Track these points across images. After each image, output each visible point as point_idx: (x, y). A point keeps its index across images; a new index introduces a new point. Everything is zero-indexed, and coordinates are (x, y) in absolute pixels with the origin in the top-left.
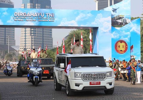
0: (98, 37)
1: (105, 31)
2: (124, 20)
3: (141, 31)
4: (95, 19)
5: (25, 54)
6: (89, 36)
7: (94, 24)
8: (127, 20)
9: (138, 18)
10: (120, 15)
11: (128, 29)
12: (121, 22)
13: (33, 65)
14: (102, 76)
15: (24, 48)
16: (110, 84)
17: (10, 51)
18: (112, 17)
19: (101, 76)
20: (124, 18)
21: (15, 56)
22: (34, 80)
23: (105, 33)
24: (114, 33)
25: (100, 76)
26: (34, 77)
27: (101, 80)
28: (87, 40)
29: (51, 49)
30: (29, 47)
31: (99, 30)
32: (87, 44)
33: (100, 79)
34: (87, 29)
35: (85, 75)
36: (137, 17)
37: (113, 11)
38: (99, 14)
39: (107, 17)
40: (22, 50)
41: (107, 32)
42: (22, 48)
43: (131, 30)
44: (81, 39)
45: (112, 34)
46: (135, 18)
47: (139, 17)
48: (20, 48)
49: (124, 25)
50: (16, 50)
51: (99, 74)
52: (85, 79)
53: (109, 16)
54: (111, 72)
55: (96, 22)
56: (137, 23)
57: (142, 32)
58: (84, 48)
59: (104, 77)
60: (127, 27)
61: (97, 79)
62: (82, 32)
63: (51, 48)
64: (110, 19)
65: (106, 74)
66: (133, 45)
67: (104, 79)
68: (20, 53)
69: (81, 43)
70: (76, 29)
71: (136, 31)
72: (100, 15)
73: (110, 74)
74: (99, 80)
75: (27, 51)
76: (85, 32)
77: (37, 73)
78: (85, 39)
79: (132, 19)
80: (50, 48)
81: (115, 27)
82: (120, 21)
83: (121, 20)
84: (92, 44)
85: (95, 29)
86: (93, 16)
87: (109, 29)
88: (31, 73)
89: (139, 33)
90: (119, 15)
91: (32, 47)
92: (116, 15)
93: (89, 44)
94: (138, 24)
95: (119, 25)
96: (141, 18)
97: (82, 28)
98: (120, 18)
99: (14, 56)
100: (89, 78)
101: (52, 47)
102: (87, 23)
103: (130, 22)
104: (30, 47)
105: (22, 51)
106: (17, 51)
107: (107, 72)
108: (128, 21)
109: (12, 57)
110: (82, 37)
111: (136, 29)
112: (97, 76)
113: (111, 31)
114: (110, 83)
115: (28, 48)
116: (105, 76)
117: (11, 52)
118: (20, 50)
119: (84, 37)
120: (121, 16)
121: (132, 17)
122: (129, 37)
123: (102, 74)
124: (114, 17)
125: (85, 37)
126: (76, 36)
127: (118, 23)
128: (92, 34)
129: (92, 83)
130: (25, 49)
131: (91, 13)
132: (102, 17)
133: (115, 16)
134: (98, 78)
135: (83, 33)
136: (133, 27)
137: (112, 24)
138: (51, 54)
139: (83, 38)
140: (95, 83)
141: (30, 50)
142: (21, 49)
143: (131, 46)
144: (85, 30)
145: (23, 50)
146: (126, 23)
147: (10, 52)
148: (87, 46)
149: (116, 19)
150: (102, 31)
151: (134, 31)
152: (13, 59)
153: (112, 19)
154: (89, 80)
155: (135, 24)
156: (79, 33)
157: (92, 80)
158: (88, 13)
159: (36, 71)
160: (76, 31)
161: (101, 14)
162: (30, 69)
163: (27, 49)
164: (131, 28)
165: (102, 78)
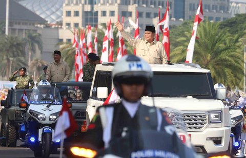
5: (89, 40)
13: (36, 97)
14: (195, 120)
15: (86, 14)
16: (217, 141)
17: (17, 27)
19: (193, 121)
21: (41, 48)
22: (40, 139)
25: (190, 120)
26: (40, 131)
27: (193, 130)
29: (218, 19)
30: (108, 8)
33: (190, 128)
40: (73, 20)
42: (77, 14)
48: (65, 8)
50: (43, 21)
51: (188, 116)
54: (221, 111)
59: (202, 124)
63: (222, 15)
65: (207, 117)
67: (200, 128)
68: (66, 34)
73: (218, 117)
74: (188, 130)
75: (100, 27)
77: (50, 119)
80: (214, 14)
88: (31, 118)
91: (124, 8)
99: (33, 50)
101: (225, 8)
104: (115, 8)
105: (76, 25)
106: (48, 26)
107: (209, 112)
109: (23, 54)
114: (217, 138)
115: (104, 13)
116: (202, 120)
117: (21, 30)
118: (66, 20)
123: (195, 116)
130: (91, 18)
138: (222, 46)
141: (115, 19)
142: (69, 14)
145: (79, 20)
147: (12, 30)
152: (30, 63)
159: (47, 114)
162: (30, 108)
163: (101, 20)
165: (195, 125)
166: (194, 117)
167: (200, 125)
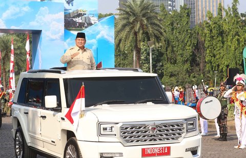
0: (42, 47)
1: (54, 37)
2: (85, 18)
3: (115, 39)
4: (36, 15)
6: (25, 45)
7: (34, 26)
8: (92, 18)
9: (110, 15)
10: (80, 9)
11: (93, 34)
12: (81, 21)
14: (173, 130)
16: (194, 152)
18: (65, 13)
19: (171, 131)
20: (85, 14)
23: (52, 40)
24: (68, 40)
25: (167, 130)
27: (171, 141)
28: (21, 53)
31: (43, 35)
32: (22, 60)
33: (168, 139)
34: (21, 34)
35: (126, 128)
36: (108, 14)
37: (67, 2)
38: (43, 7)
39: (57, 13)
41: (56, 39)
43: (99, 37)
44: (11, 52)
45: (65, 43)
46: (106, 16)
47: (112, 14)
49: (86, 27)
51: (165, 126)
52: (127, 141)
53: (60, 12)
55: (37, 22)
56: (108, 23)
57: (117, 40)
58: (16, 67)
59: (179, 134)
60: (91, 31)
61: (160, 140)
62: (12, 38)
64: (61, 16)
65: (185, 126)
66: (101, 62)
67: (177, 138)
69: (11, 57)
70: (3, 34)
71: (106, 37)
72: (44, 9)
73: (192, 124)
74: (166, 141)
76: (18, 38)
78: (18, 52)
79: (100, 17)
81: (70, 30)
82: (79, 20)
83: (80, 18)
84: (31, 60)
85: (36, 34)
86: (33, 10)
87: (61, 34)
89: (112, 41)
90: (77, 10)
92: (72, 9)
93: (25, 60)
94: (110, 26)
95: (78, 27)
96: (116, 15)
97: (12, 33)
98: (79, 15)
100: (139, 137)
102: (22, 22)
103: (97, 22)
107: (186, 120)
108: (94, 20)
110: (12, 48)
111: (107, 35)
112: (160, 131)
113: (64, 38)
114: (194, 148)
116: (180, 130)
119: (16, 48)
120: (82, 12)
121: (100, 14)
122: (94, 47)
123: (173, 126)
124: (70, 13)
125: (19, 48)
126: (3, 45)
127: (75, 23)
128: (30, 42)
129: (149, 152)
131: (30, 6)
132: (49, 13)
133: (71, 11)
134: (161, 135)
135: (15, 40)
136: (102, 30)
137: (65, 26)
139: (14, 49)
140: (157, 151)
143: (98, 63)
144: (18, 36)
146: (90, 24)
148: (21, 64)
149: (72, 16)
150: (48, 37)
151: (103, 37)
153: (65, 16)
154: (139, 143)
155: (105, 26)
156: (8, 41)
157: (147, 142)
158: (25, 5)
160: (2, 37)
161: (46, 7)
164: (98, 33)
165: (172, 135)
166: (171, 127)
167: (177, 135)
